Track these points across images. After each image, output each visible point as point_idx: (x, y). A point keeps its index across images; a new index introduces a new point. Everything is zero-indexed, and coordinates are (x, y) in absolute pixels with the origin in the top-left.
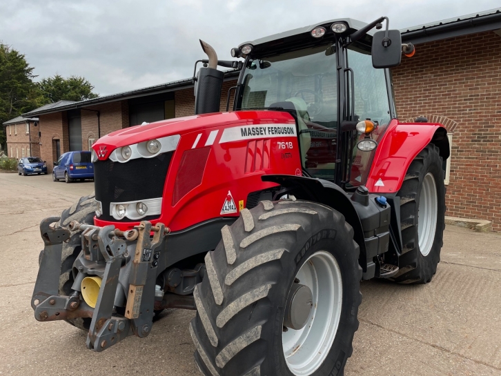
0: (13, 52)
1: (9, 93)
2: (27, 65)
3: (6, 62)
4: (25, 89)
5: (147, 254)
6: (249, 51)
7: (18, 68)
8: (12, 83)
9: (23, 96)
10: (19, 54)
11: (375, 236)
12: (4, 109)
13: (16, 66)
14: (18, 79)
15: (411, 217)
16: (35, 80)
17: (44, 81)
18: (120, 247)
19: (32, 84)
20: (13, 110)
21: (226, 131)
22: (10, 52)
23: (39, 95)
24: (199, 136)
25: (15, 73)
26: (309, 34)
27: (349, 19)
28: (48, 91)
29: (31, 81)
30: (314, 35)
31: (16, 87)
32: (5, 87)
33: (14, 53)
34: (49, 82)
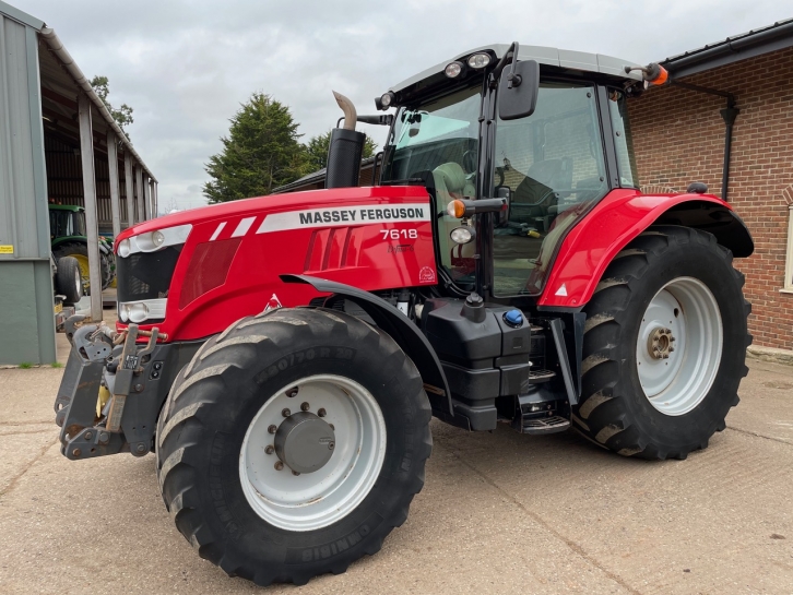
0: (274, 103)
1: (269, 161)
2: (290, 121)
3: (265, 118)
4: (288, 154)
5: (132, 361)
6: (389, 101)
7: (280, 126)
8: (272, 147)
9: (285, 163)
10: (282, 106)
11: (495, 368)
12: (262, 182)
13: (277, 123)
14: (280, 141)
15: (608, 347)
16: (300, 141)
17: (314, 141)
18: (101, 351)
19: (297, 146)
20: (273, 183)
21: (269, 218)
22: (271, 104)
23: (304, 161)
24: (222, 225)
25: (275, 134)
26: (443, 73)
27: (496, 45)
28: (318, 155)
29: (295, 142)
30: (449, 74)
31: (277, 152)
32: (265, 152)
33: (276, 105)
34: (320, 142)
